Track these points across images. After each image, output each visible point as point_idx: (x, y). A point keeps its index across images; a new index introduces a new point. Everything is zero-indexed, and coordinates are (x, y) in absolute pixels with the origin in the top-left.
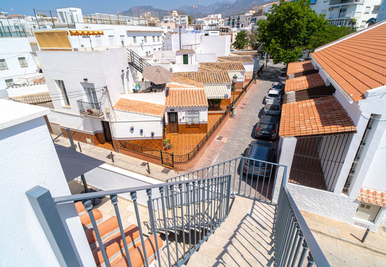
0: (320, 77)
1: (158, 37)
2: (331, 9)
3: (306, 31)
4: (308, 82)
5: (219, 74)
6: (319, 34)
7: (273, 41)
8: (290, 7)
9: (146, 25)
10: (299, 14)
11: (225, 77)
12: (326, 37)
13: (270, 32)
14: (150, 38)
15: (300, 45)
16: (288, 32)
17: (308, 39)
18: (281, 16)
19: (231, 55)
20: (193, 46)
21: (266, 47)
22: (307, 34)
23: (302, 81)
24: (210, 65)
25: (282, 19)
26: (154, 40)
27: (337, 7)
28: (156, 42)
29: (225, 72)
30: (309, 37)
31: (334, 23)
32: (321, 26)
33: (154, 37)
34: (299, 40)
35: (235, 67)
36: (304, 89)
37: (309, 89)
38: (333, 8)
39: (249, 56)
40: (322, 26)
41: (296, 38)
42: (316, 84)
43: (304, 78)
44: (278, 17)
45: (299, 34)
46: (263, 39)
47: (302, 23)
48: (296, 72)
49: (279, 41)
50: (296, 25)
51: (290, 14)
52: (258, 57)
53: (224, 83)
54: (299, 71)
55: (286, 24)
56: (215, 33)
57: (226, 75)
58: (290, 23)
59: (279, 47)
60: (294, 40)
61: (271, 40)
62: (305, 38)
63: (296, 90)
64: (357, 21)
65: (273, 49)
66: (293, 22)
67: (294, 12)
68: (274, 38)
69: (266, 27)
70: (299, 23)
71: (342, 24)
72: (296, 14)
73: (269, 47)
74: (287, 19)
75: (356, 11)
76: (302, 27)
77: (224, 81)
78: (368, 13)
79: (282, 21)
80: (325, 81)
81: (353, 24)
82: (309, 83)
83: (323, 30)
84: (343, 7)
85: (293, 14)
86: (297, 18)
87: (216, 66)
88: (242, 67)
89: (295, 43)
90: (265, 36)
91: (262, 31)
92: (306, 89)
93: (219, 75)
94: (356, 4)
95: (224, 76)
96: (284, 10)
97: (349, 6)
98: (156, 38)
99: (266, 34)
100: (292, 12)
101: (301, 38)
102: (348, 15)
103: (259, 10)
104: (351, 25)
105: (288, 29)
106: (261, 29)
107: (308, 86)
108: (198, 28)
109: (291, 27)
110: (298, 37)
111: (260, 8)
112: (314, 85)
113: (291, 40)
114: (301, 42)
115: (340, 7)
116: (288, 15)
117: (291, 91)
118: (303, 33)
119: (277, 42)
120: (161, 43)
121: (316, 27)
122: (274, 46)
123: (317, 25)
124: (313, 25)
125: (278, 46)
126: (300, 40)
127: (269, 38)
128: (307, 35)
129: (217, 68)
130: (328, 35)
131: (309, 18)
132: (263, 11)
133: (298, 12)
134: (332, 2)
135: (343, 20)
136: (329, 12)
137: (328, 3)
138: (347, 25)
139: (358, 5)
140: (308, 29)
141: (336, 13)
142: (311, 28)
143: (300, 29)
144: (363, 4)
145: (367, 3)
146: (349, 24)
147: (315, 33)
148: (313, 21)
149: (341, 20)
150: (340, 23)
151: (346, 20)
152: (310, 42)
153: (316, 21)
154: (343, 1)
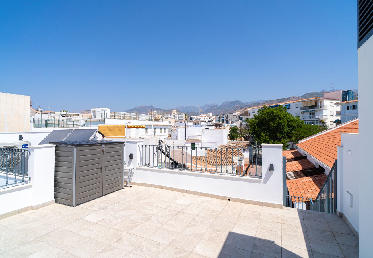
0: (309, 161)
1: (165, 129)
2: (302, 113)
3: (288, 128)
4: (301, 165)
5: (224, 158)
6: (298, 130)
7: (263, 134)
8: (272, 111)
9: (152, 120)
10: (280, 116)
11: (230, 161)
13: (259, 128)
14: (158, 130)
15: (285, 138)
16: (273, 128)
17: (290, 134)
18: (266, 117)
19: (228, 144)
20: (197, 136)
21: (258, 138)
22: (289, 130)
23: (296, 165)
24: (214, 151)
25: (267, 119)
26: (161, 132)
27: (307, 111)
28: (163, 133)
29: (229, 157)
30: (291, 132)
31: (307, 122)
32: (298, 125)
33: (161, 129)
35: (235, 154)
36: (299, 170)
37: (303, 170)
38: (304, 112)
39: (244, 145)
40: (299, 125)
41: (281, 133)
42: (308, 166)
43: (296, 162)
44: (264, 118)
45: (283, 130)
46: (254, 132)
47: (284, 122)
48: (288, 158)
49: (268, 135)
50: (279, 124)
51: (273, 116)
52: (252, 146)
53: (230, 166)
54: (290, 157)
55: (271, 123)
56: (211, 127)
57: (230, 159)
58: (275, 122)
59: (268, 139)
61: (261, 134)
62: (288, 133)
63: (293, 171)
64: (326, 122)
65: (263, 140)
66: (277, 122)
68: (263, 132)
69: (255, 124)
70: (281, 122)
71: (315, 123)
72: (278, 116)
73: (260, 139)
74: (271, 119)
75: (323, 114)
76: (284, 125)
77: (229, 164)
78: (332, 116)
79: (267, 120)
80: (315, 164)
81: (323, 123)
82: (302, 166)
83: (301, 127)
84: (312, 112)
85: (275, 116)
87: (219, 152)
88: (241, 154)
89: (281, 136)
90: (255, 130)
91: (252, 127)
92: (301, 170)
94: (322, 110)
96: (268, 113)
97: (317, 111)
98: (163, 130)
99: (256, 129)
101: (285, 133)
102: (317, 117)
103: (245, 112)
104: (321, 124)
105: (274, 126)
106: (252, 126)
107: (302, 168)
108: (197, 123)
109: (276, 125)
110: (283, 132)
111: (246, 110)
112: (306, 167)
113: (277, 134)
114: (285, 136)
115: (310, 112)
116: (272, 117)
117: (289, 171)
118: (286, 129)
119: (266, 135)
120: (167, 133)
121: (295, 125)
122: (264, 138)
123: (296, 124)
124: (292, 124)
125: (267, 138)
126: (284, 134)
127: (259, 132)
128: (289, 131)
129: (220, 154)
130: (306, 131)
131: (288, 119)
132: (249, 112)
133: (279, 115)
134: (302, 108)
135: (315, 120)
136: (302, 114)
137: (300, 108)
138: (319, 124)
139: (323, 111)
140: (289, 126)
141: (307, 116)
142: (292, 126)
143: (283, 126)
144: (327, 110)
145: (330, 109)
146: (320, 123)
147: (296, 130)
148: (291, 121)
149: (313, 120)
150: (313, 122)
151: (317, 120)
152: (293, 136)
153: (294, 121)
154: (311, 107)
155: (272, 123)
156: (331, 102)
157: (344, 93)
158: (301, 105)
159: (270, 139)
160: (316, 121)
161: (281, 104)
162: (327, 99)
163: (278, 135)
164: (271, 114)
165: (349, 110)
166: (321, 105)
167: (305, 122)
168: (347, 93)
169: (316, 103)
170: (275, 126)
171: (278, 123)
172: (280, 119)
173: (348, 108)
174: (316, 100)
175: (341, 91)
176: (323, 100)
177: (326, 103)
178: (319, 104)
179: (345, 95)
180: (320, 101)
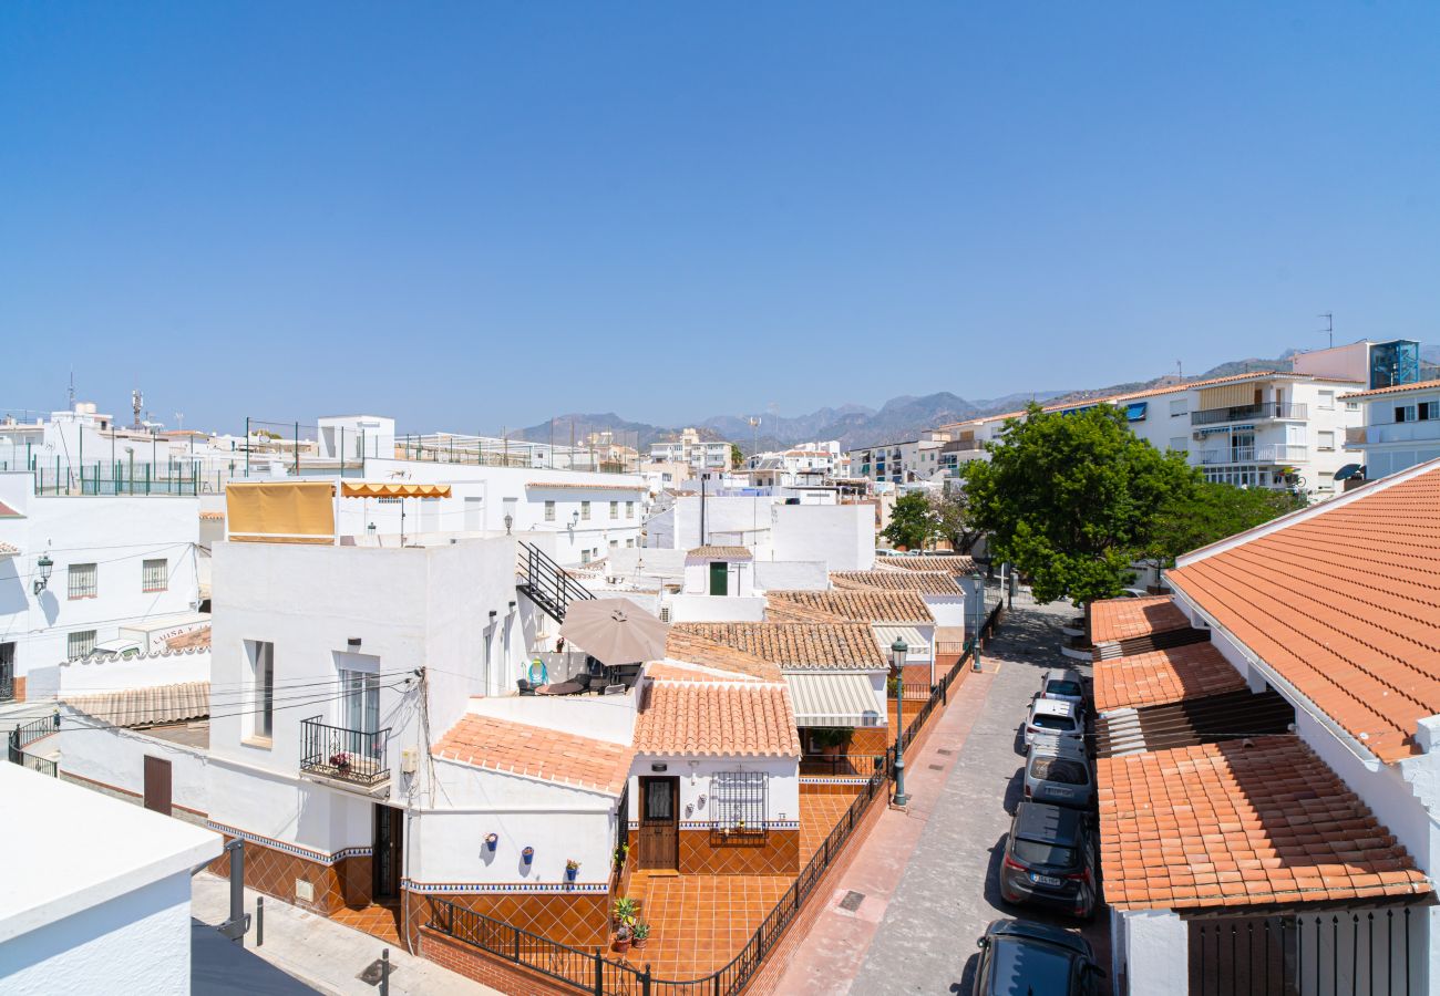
0: (1217, 658)
1: (630, 503)
2: (1201, 436)
3: (1132, 501)
4: (1179, 673)
5: (839, 632)
6: (1178, 508)
7: (1022, 526)
8: (1062, 427)
9: (593, 469)
10: (1097, 450)
11: (861, 646)
12: (1207, 519)
13: (1008, 500)
14: (600, 509)
15: (1120, 543)
16: (1068, 500)
17: (1143, 525)
18: (1038, 452)
19: (878, 566)
20: (744, 534)
21: (1002, 545)
22: (1137, 508)
23: (1155, 670)
24: (805, 599)
25: (1041, 462)
26: (614, 515)
27: (1219, 431)
28: (622, 520)
29: (862, 626)
30: (1145, 519)
31: (1221, 477)
32: (1179, 486)
33: (614, 503)
34: (1115, 525)
35: (896, 611)
36: (1170, 701)
37: (1189, 701)
38: (1205, 434)
39: (945, 572)
40: (1184, 486)
41: (1100, 520)
42: (1213, 682)
43: (1160, 658)
44: (1027, 455)
45: (1111, 508)
46: (988, 520)
47: (1116, 474)
48: (1125, 633)
49: (1043, 529)
50: (1094, 481)
51: (1066, 449)
52: (974, 579)
53: (860, 668)
54: (1137, 632)
55: (1058, 478)
56: (820, 495)
57: (865, 635)
58: (1073, 474)
59: (1046, 547)
60: (1097, 526)
61: (1016, 523)
62: (1133, 523)
63: (1141, 706)
64: (1300, 474)
65: (1025, 552)
66: (1082, 472)
67: (1080, 444)
68: (1026, 519)
69: (991, 485)
70: (1101, 474)
71: (1253, 481)
72: (1089, 448)
73: (1010, 545)
74: (1060, 461)
75: (1288, 443)
76: (1116, 488)
77: (857, 659)
78: (1329, 449)
79: (1041, 466)
80: (1245, 673)
81: (1288, 480)
82: (1183, 680)
83: (1190, 496)
84: (1239, 433)
85: (1077, 448)
86: (1092, 461)
87: (826, 605)
88: (923, 611)
89: (1102, 536)
90: (991, 510)
91: (980, 496)
92: (1177, 700)
93: (841, 636)
94: (1283, 424)
95: (859, 640)
96: (1045, 437)
97: (1261, 428)
98: (622, 506)
99: (995, 505)
100: (1073, 443)
101: (1119, 520)
102: (1264, 454)
103: (962, 434)
104: (1282, 485)
105: (1069, 492)
106: (976, 490)
107: (1181, 691)
108: (765, 481)
109: (1077, 486)
110: (1109, 517)
111: (965, 427)
112: (1205, 688)
113: (1084, 526)
114: (1120, 534)
115: (1231, 431)
116: (1061, 452)
117: (1119, 706)
118: (1124, 506)
119: (1036, 532)
120: (636, 521)
121: (1163, 487)
122: (1027, 542)
123: (1166, 483)
124: (1152, 482)
125: (1041, 543)
126: (1117, 528)
127: (1006, 518)
128: (1137, 513)
129: (829, 612)
130: (1210, 512)
131: (1134, 462)
132: (977, 435)
133: (1092, 444)
134: (1198, 417)
135: (1252, 468)
136: (1197, 443)
137: (1189, 416)
138: (1270, 485)
139: (1288, 427)
140: (1137, 492)
141: (1220, 449)
142: (1148, 490)
143: (1108, 493)
144: (1304, 424)
145: (1317, 420)
146: (1275, 481)
147: (1166, 507)
148: (1148, 469)
149: (1244, 468)
150: (1245, 477)
151: (1261, 469)
152: (1155, 534)
153: (1161, 471)
154: (1235, 413)
155: (1063, 479)
156: (1321, 392)
157: (1379, 353)
158: (1194, 403)
159: (1051, 549)
160: (1257, 473)
161: (1113, 401)
162: (1304, 376)
163: (1089, 528)
164: (1058, 440)
165: (1401, 426)
166: (1279, 403)
167: (1210, 474)
168: (1391, 352)
169: (1258, 394)
170: (1074, 490)
171: (1090, 478)
172: (1097, 460)
173: (1400, 415)
174: (1257, 384)
175: (1369, 344)
176: (1290, 383)
177: (1302, 394)
178: (1273, 398)
179: (1383, 359)
180: (1276, 386)
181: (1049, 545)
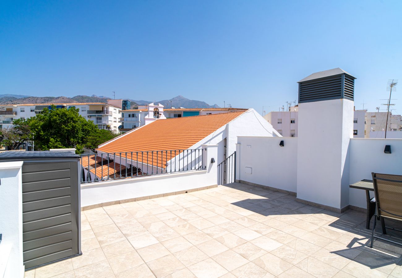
0: (118, 164)
2: (89, 117)
3: (82, 132)
4: (112, 168)
6: (93, 134)
7: (52, 139)
8: (64, 112)
10: (74, 119)
12: (99, 137)
13: (46, 132)
15: (79, 143)
16: (66, 132)
17: (85, 138)
18: (57, 119)
22: (83, 134)
25: (58, 121)
27: (94, 116)
30: (86, 137)
32: (93, 129)
34: (78, 139)
36: (114, 173)
38: (91, 116)
40: (94, 129)
41: (74, 137)
43: (105, 166)
44: (53, 119)
45: (77, 134)
47: (78, 125)
48: (92, 164)
49: (58, 140)
50: (74, 127)
51: (65, 118)
54: (94, 163)
55: (63, 126)
58: (67, 125)
59: (60, 145)
60: (74, 139)
62: (82, 138)
63: (109, 175)
64: (111, 127)
66: (70, 125)
67: (69, 117)
68: (52, 137)
69: (40, 127)
70: (75, 126)
71: (102, 128)
72: (72, 119)
73: (47, 145)
74: (63, 121)
75: (109, 120)
76: (79, 129)
78: (116, 122)
79: (58, 123)
81: (108, 128)
82: (114, 169)
83: (95, 132)
84: (98, 117)
85: (68, 119)
86: (73, 122)
89: (75, 141)
92: (116, 172)
94: (108, 115)
96: (58, 114)
97: (103, 116)
99: (42, 133)
100: (68, 117)
101: (79, 137)
102: (104, 122)
103: (7, 109)
104: (107, 129)
105: (66, 130)
109: (69, 129)
110: (77, 137)
111: (9, 106)
113: (71, 139)
114: (80, 141)
115: (97, 116)
116: (63, 119)
117: (104, 176)
118: (80, 134)
119: (57, 141)
121: (90, 129)
122: (54, 144)
123: (90, 128)
124: (87, 128)
125: (59, 144)
126: (79, 139)
127: (46, 137)
128: (84, 136)
130: (100, 135)
131: (82, 123)
132: (14, 110)
133: (73, 118)
134: (89, 112)
135: (102, 125)
137: (86, 112)
138: (105, 129)
139: (109, 116)
140: (83, 130)
141: (94, 119)
142: (86, 130)
143: (77, 131)
144: (112, 116)
145: (114, 115)
146: (106, 128)
147: (90, 134)
148: (85, 125)
149: (100, 125)
151: (103, 125)
152: (88, 140)
153: (89, 125)
154: (97, 112)
155: (64, 126)
156: (114, 109)
157: (124, 102)
158: (88, 108)
159: (61, 145)
160: (103, 126)
161: (65, 105)
162: (112, 105)
163: (72, 140)
164: (62, 116)
165: (129, 118)
166: (107, 111)
167: (99, 126)
168: (125, 102)
169: (103, 108)
170: (68, 130)
171: (73, 126)
172: (74, 122)
173: (129, 116)
174: (103, 106)
175: (122, 100)
176: (109, 106)
177: (111, 109)
178: (106, 110)
179: (124, 104)
180: (106, 107)
181: (61, 144)
